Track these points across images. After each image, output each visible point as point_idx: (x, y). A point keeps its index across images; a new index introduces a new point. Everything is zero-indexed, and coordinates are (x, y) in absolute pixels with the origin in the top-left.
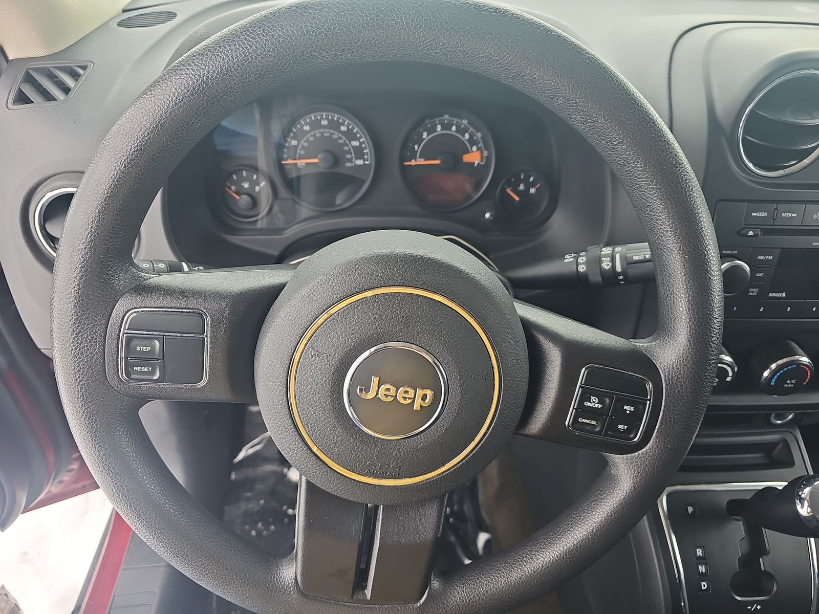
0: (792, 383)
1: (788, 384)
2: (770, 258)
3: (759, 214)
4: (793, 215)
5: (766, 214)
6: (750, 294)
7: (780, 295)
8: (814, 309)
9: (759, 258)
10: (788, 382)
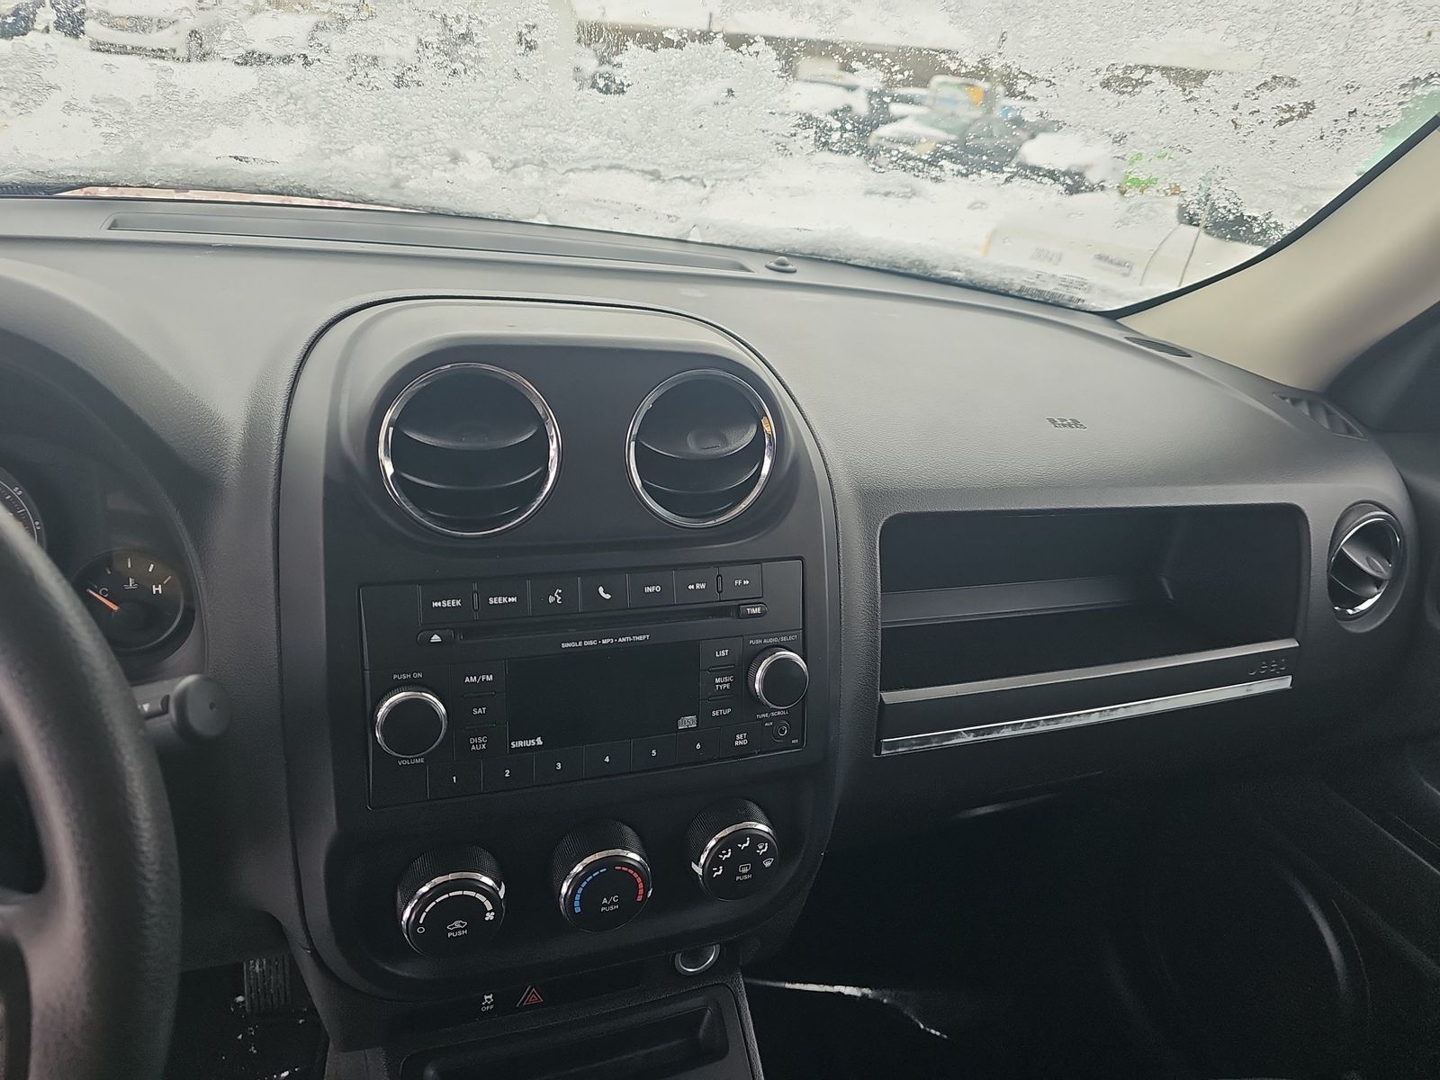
0: (613, 903)
1: (605, 905)
2: (490, 678)
3: (446, 604)
4: (510, 600)
5: (458, 603)
6: (473, 748)
7: (532, 742)
8: (607, 760)
9: (467, 680)
10: (605, 901)
